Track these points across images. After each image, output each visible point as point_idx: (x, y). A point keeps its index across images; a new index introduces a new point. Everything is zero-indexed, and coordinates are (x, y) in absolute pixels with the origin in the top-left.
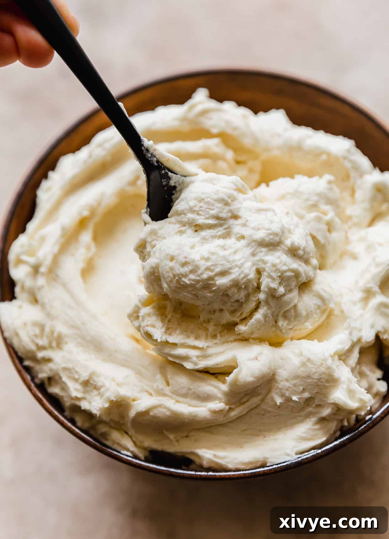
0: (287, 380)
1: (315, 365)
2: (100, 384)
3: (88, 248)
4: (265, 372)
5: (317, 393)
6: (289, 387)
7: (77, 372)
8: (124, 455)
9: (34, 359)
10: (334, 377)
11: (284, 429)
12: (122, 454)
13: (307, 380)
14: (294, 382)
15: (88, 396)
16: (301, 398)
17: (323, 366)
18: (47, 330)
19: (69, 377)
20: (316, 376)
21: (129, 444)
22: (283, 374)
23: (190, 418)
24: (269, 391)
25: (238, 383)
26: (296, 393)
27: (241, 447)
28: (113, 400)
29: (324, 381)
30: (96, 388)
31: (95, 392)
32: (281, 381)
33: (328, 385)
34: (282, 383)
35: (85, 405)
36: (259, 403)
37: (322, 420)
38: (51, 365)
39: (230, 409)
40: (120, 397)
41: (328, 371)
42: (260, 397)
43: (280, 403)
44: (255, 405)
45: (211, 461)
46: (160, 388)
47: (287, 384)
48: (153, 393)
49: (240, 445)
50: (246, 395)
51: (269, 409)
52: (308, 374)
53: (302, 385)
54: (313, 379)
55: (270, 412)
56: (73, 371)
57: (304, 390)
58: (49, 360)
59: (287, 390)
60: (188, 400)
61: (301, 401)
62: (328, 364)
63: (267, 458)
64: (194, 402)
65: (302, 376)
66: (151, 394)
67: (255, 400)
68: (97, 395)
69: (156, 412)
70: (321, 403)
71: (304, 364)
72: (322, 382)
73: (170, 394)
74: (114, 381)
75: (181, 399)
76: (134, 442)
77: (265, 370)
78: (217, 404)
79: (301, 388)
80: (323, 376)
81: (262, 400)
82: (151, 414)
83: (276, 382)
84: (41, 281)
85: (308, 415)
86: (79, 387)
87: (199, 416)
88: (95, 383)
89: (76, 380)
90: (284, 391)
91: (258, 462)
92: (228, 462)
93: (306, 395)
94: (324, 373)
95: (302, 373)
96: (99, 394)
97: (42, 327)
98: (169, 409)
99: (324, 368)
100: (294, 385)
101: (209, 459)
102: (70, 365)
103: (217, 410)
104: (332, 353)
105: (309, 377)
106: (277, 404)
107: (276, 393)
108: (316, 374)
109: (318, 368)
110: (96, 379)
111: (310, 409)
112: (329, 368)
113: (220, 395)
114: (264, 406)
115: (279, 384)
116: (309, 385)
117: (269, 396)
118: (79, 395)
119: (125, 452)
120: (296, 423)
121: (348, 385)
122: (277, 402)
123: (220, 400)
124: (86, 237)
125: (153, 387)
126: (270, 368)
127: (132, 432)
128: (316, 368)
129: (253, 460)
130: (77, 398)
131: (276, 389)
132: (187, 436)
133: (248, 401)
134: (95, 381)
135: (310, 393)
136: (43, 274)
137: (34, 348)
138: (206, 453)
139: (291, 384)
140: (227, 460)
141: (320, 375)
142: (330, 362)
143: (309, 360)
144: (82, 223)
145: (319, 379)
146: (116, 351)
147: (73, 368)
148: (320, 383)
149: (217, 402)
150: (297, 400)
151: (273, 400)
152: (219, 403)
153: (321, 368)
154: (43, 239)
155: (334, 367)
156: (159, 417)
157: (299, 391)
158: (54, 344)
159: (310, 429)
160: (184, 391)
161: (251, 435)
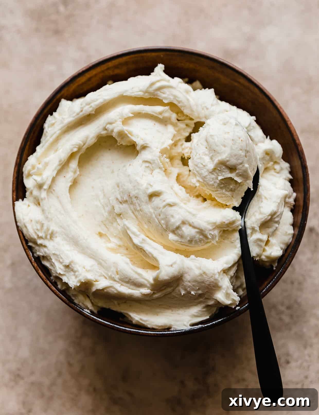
0: (189, 282)
1: (208, 276)
2: (75, 269)
3: (75, 172)
4: (175, 275)
5: (207, 292)
6: (190, 286)
7: (62, 258)
8: (86, 312)
9: (35, 243)
10: (219, 285)
11: (185, 308)
12: (84, 311)
13: (201, 284)
14: (194, 283)
15: (67, 274)
16: (196, 293)
17: (213, 278)
18: (45, 228)
19: (56, 260)
20: (207, 283)
21: (90, 305)
22: (188, 277)
23: (129, 296)
24: (178, 285)
25: (159, 279)
26: (193, 290)
27: (157, 315)
28: (83, 282)
29: (212, 286)
30: (72, 270)
31: (72, 273)
32: (186, 281)
33: (214, 288)
34: (187, 283)
35: (65, 279)
36: (171, 291)
37: (208, 306)
38: (45, 249)
39: (154, 293)
40: (87, 280)
41: (216, 281)
42: (172, 288)
43: (183, 294)
44: (168, 293)
45: (138, 322)
46: (112, 276)
47: (189, 284)
48: (107, 277)
49: (157, 314)
50: (165, 285)
51: (177, 296)
52: (202, 281)
53: (199, 286)
54: (206, 284)
55: (177, 297)
56: (59, 256)
57: (199, 289)
58: (45, 246)
59: (189, 287)
60: (128, 285)
61: (197, 295)
62: (216, 278)
63: (172, 325)
64: (132, 287)
65: (199, 281)
66: (106, 278)
67: (169, 290)
68: (73, 275)
69: (108, 290)
70: (209, 297)
71: (201, 275)
72: (211, 287)
73: (118, 280)
74: (85, 268)
75: (124, 284)
76: (92, 303)
77: (176, 273)
78: (146, 290)
79: (198, 288)
80: (212, 283)
81: (173, 290)
82: (105, 291)
83: (183, 281)
84: (43, 194)
85: (200, 303)
86: (62, 267)
87: (134, 296)
88: (72, 268)
89: (61, 263)
90: (187, 288)
91: (166, 326)
92: (148, 324)
93: (200, 292)
94: (213, 282)
95: (199, 280)
96: (75, 275)
97: (42, 225)
98: (116, 290)
99: (213, 279)
100: (193, 285)
101: (137, 321)
102: (57, 253)
103: (146, 294)
104: (219, 271)
105: (203, 282)
106: (181, 294)
107: (182, 288)
108: (208, 282)
109: (210, 278)
110: (73, 265)
111: (201, 299)
112: (216, 280)
113: (148, 285)
114: (174, 294)
115: (184, 283)
116: (202, 287)
117: (177, 289)
118: (62, 273)
119: (86, 310)
120: (192, 306)
121: (226, 291)
122: (182, 293)
123: (148, 288)
124: (74, 164)
125: (108, 274)
126: (179, 272)
127: (91, 297)
128: (208, 278)
129: (163, 325)
130: (60, 274)
131: (182, 285)
132: (125, 302)
133: (165, 289)
134: (72, 267)
135: (202, 291)
136: (45, 190)
137: (36, 237)
138: (135, 316)
139: (191, 284)
140: (147, 322)
141: (210, 282)
142: (217, 276)
143: (204, 273)
144: (72, 156)
145: (209, 285)
146: (87, 248)
147: (59, 255)
148: (210, 287)
149: (146, 289)
150: (194, 294)
151: (179, 291)
152: (148, 289)
153: (211, 278)
154: (46, 164)
155: (219, 279)
156: (109, 293)
157: (196, 290)
158: (49, 237)
159: (200, 311)
160: (127, 280)
161: (164, 308)
